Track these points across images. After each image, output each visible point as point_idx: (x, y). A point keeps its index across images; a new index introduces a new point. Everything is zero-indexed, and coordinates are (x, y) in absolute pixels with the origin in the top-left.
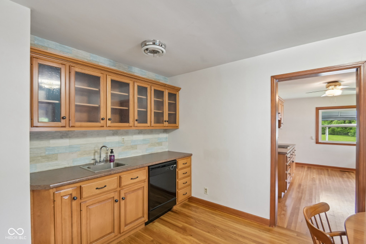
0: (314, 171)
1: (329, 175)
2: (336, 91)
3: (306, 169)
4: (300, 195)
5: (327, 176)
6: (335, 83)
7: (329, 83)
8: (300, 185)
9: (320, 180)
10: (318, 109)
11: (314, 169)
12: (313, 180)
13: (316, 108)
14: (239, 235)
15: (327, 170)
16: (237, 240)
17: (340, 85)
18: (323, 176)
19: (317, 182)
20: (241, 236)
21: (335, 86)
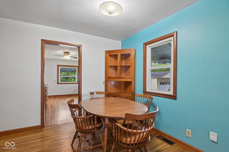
0: (57, 98)
1: (64, 99)
2: (68, 57)
3: (53, 98)
4: (53, 110)
5: (63, 99)
6: (67, 53)
7: (65, 52)
8: (52, 106)
9: (60, 101)
10: (58, 66)
11: (57, 97)
12: (57, 102)
13: (58, 65)
14: (21, 142)
15: (63, 97)
16: (21, 145)
17: (69, 54)
18: (61, 100)
19: (60, 103)
20: (23, 142)
21: (68, 54)
